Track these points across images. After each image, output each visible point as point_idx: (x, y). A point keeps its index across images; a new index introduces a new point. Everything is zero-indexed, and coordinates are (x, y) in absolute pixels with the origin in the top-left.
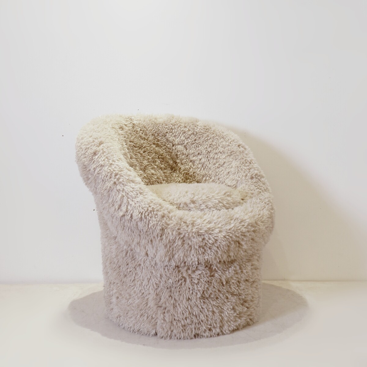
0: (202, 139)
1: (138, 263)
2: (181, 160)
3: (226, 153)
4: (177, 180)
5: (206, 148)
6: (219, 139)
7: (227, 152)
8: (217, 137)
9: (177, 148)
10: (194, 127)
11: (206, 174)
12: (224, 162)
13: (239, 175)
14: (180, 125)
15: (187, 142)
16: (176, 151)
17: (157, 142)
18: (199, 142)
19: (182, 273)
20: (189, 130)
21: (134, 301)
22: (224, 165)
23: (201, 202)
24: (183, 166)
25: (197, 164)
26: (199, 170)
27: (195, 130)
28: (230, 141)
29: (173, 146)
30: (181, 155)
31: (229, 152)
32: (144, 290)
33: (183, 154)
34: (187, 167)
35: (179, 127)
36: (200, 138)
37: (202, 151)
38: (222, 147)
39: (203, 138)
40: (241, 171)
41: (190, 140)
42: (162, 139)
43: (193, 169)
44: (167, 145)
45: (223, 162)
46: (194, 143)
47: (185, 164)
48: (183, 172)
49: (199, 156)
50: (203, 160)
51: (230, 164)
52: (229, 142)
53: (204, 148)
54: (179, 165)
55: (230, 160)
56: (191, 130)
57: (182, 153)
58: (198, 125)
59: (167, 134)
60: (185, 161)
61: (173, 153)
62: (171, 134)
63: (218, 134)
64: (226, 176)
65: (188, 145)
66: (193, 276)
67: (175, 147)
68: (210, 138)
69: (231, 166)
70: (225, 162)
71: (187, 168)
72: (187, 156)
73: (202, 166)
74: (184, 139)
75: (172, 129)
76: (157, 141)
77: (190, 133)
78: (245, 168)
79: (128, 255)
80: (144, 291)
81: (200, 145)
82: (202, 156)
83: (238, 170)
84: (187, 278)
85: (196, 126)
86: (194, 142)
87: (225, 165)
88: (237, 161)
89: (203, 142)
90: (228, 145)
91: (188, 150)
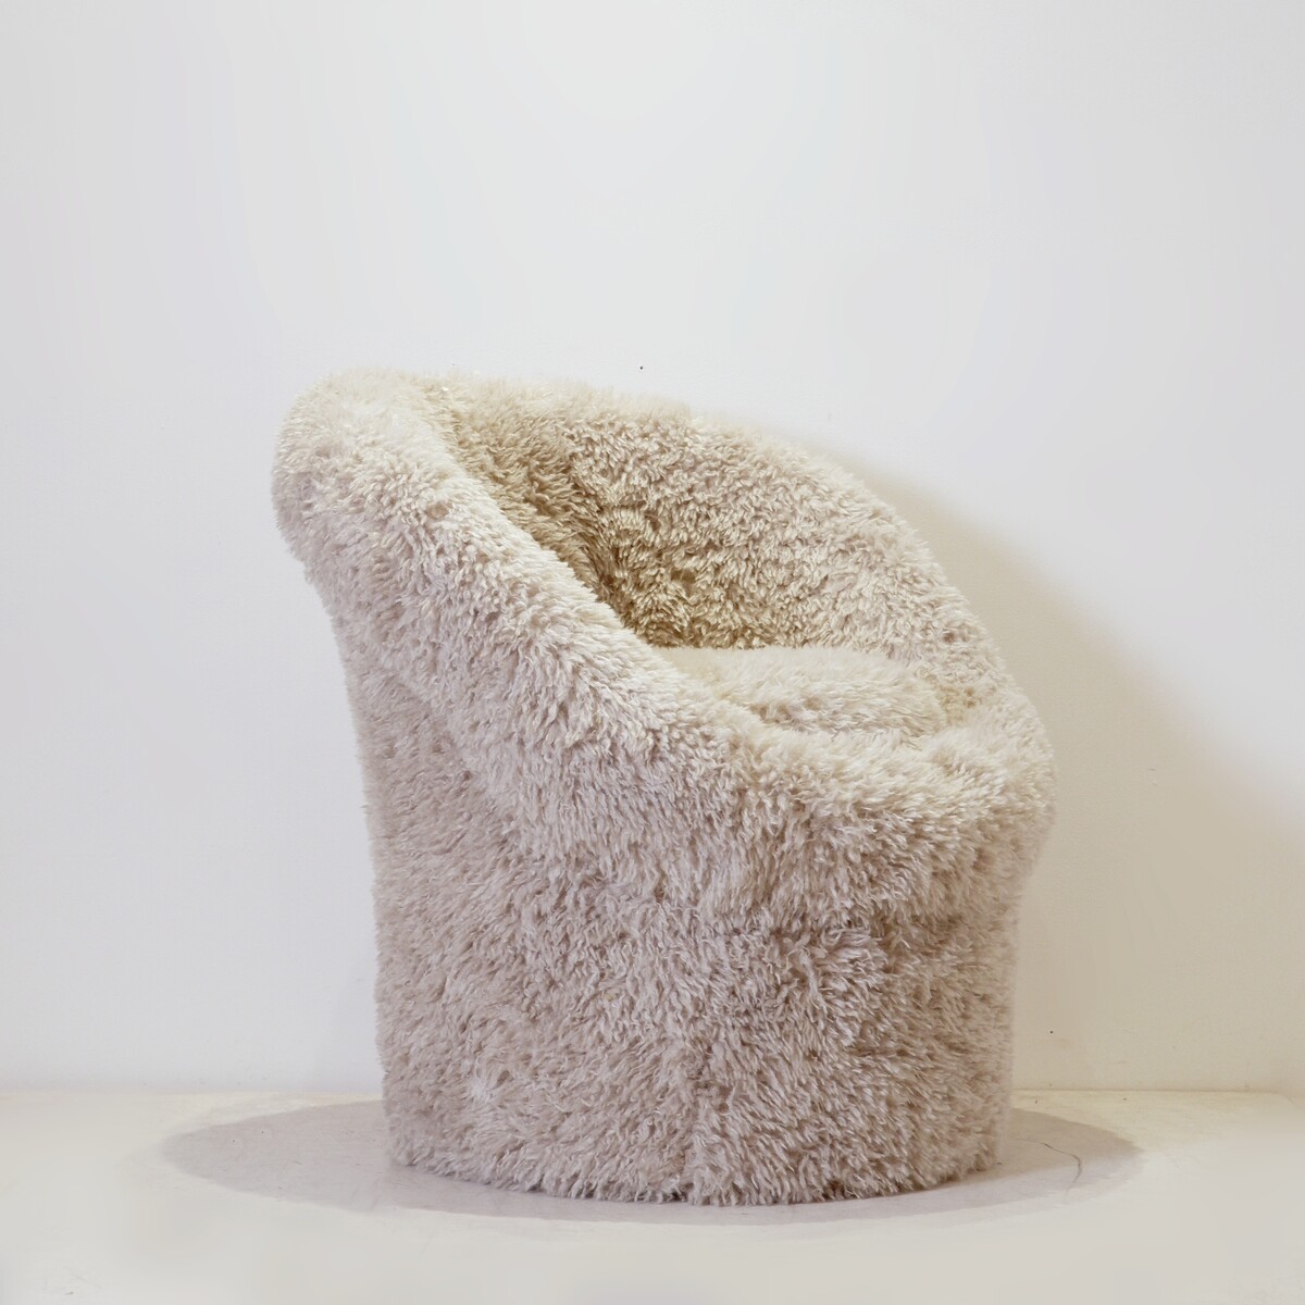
0: (720, 488)
1: (618, 929)
2: (636, 571)
3: (828, 544)
5: (742, 521)
6: (792, 489)
7: (833, 539)
8: (784, 480)
9: (617, 520)
11: (746, 628)
12: (823, 576)
13: (894, 625)
14: (623, 429)
15: (656, 496)
16: (613, 533)
17: (539, 495)
19: (793, 958)
20: (663, 450)
21: (590, 1075)
22: (824, 591)
23: (835, 705)
24: (640, 594)
25: (703, 588)
26: (715, 609)
27: (687, 449)
28: (839, 494)
29: (601, 511)
30: (633, 550)
31: (841, 538)
32: (641, 1027)
33: (643, 547)
34: (662, 597)
35: (620, 434)
36: (708, 480)
37: (726, 534)
38: (807, 520)
39: (725, 484)
40: (902, 611)
41: (668, 491)
42: (558, 484)
43: (686, 606)
44: (576, 508)
45: (818, 578)
46: (688, 503)
47: (651, 585)
48: (645, 621)
49: (713, 555)
50: (730, 571)
51: (851, 585)
52: (836, 500)
53: (730, 524)
54: (623, 589)
55: (850, 569)
56: (674, 450)
57: (639, 542)
58: (694, 432)
59: (577, 464)
60: (654, 573)
61: (601, 544)
62: (590, 461)
63: (787, 466)
64: (837, 633)
65: (660, 510)
66: (829, 968)
67: (611, 515)
68: (755, 485)
69: (853, 594)
70: (826, 578)
71: (664, 603)
72: (661, 552)
73: (729, 594)
74: (644, 483)
75: (590, 440)
76: (537, 490)
77: (667, 460)
78: (917, 599)
79: (569, 901)
80: (638, 1032)
81: (712, 512)
82: (723, 553)
83: (890, 607)
84: (811, 974)
85: (688, 432)
86: (687, 497)
87: (829, 589)
88: (878, 575)
89: (725, 496)
90: (834, 513)
91: (661, 532)
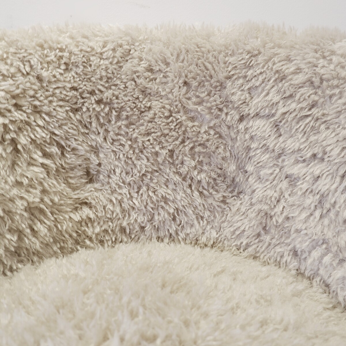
2: (259, 167)
4: (239, 224)
9: (251, 127)
10: (318, 59)
15: (284, 110)
16: (247, 136)
18: (323, 115)
20: (298, 71)
24: (260, 186)
25: (300, 193)
26: (304, 215)
27: (318, 69)
29: (241, 119)
30: (259, 151)
33: (266, 149)
34: (270, 192)
36: (329, 98)
37: (328, 149)
41: (294, 106)
43: (285, 205)
46: (307, 116)
47: (267, 181)
49: (315, 165)
50: (323, 185)
53: (335, 140)
54: (251, 179)
56: (306, 70)
57: (265, 145)
58: (333, 53)
59: (230, 84)
60: (271, 171)
61: (239, 143)
62: (242, 81)
65: (283, 122)
67: (247, 123)
71: (271, 197)
72: (280, 156)
73: (320, 202)
74: (276, 99)
76: (195, 104)
77: (300, 78)
81: (323, 127)
82: (323, 166)
85: (327, 54)
86: (307, 112)
91: (281, 139)
